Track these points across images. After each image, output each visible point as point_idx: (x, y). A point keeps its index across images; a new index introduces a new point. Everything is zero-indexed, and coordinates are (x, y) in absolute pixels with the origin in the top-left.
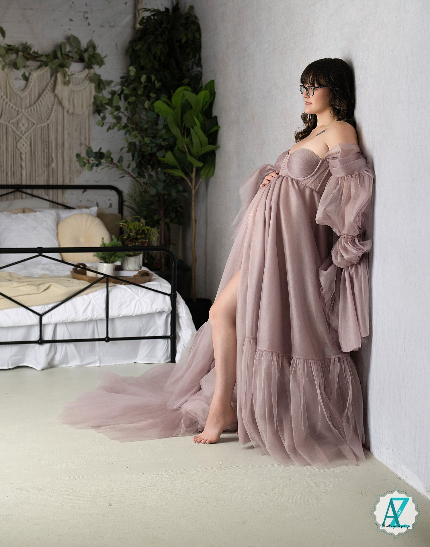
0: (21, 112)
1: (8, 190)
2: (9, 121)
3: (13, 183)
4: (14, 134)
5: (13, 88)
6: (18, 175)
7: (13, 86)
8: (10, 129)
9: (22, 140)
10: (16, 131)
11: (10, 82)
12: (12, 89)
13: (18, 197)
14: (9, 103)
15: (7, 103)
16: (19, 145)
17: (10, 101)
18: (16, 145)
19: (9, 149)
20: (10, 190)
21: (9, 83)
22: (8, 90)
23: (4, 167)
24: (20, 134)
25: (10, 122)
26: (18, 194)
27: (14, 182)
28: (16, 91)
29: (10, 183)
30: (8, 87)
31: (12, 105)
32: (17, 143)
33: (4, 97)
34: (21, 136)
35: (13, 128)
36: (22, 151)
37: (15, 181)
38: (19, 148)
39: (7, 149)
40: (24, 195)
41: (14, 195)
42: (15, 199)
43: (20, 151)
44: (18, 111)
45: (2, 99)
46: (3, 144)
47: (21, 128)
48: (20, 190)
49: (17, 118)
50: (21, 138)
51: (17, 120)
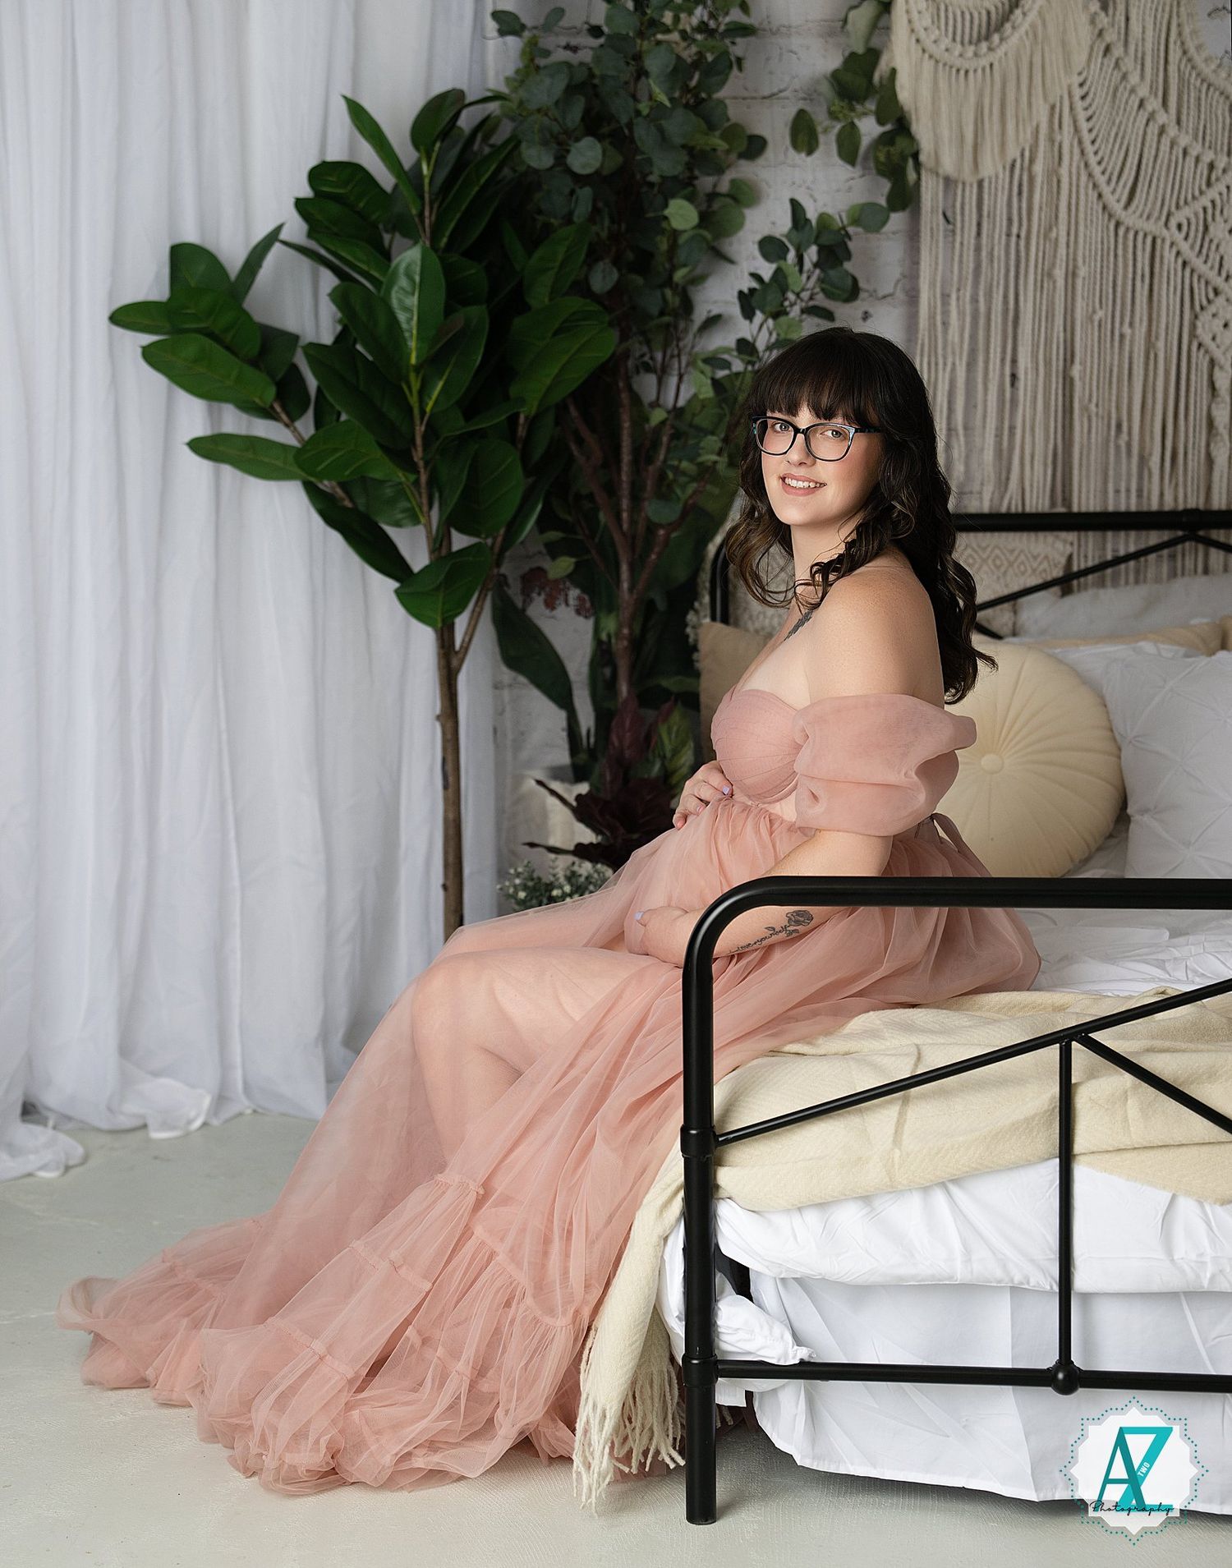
0: (1224, 171)
1: (1144, 533)
2: (1169, 215)
3: (1169, 505)
4: (1188, 271)
5: (1198, 60)
6: (1195, 462)
7: (1199, 48)
8: (1169, 256)
9: (1220, 300)
10: (1198, 263)
11: (1187, 30)
12: (1189, 60)
13: (1189, 563)
14: (1172, 131)
15: (1162, 131)
16: (1207, 327)
17: (1179, 122)
18: (1193, 327)
19: (1161, 344)
20: (1154, 538)
21: (1180, 34)
22: (1172, 68)
23: (1130, 433)
24: (1212, 275)
25: (1173, 223)
26: (1191, 555)
27: (1176, 499)
28: (1207, 70)
29: (1155, 507)
30: (1175, 55)
31: (1184, 141)
32: (1196, 317)
33: (1154, 104)
34: (1219, 282)
35: (1185, 247)
36: (1218, 354)
37: (1183, 496)
38: (1206, 339)
39: (1150, 345)
40: (1216, 556)
41: (1173, 557)
42: (1173, 574)
43: (1207, 352)
44: (1211, 166)
45: (1143, 117)
46: (1131, 324)
47: (1218, 246)
48: (1201, 533)
49: (1205, 201)
50: (1216, 292)
51: (1205, 209)
